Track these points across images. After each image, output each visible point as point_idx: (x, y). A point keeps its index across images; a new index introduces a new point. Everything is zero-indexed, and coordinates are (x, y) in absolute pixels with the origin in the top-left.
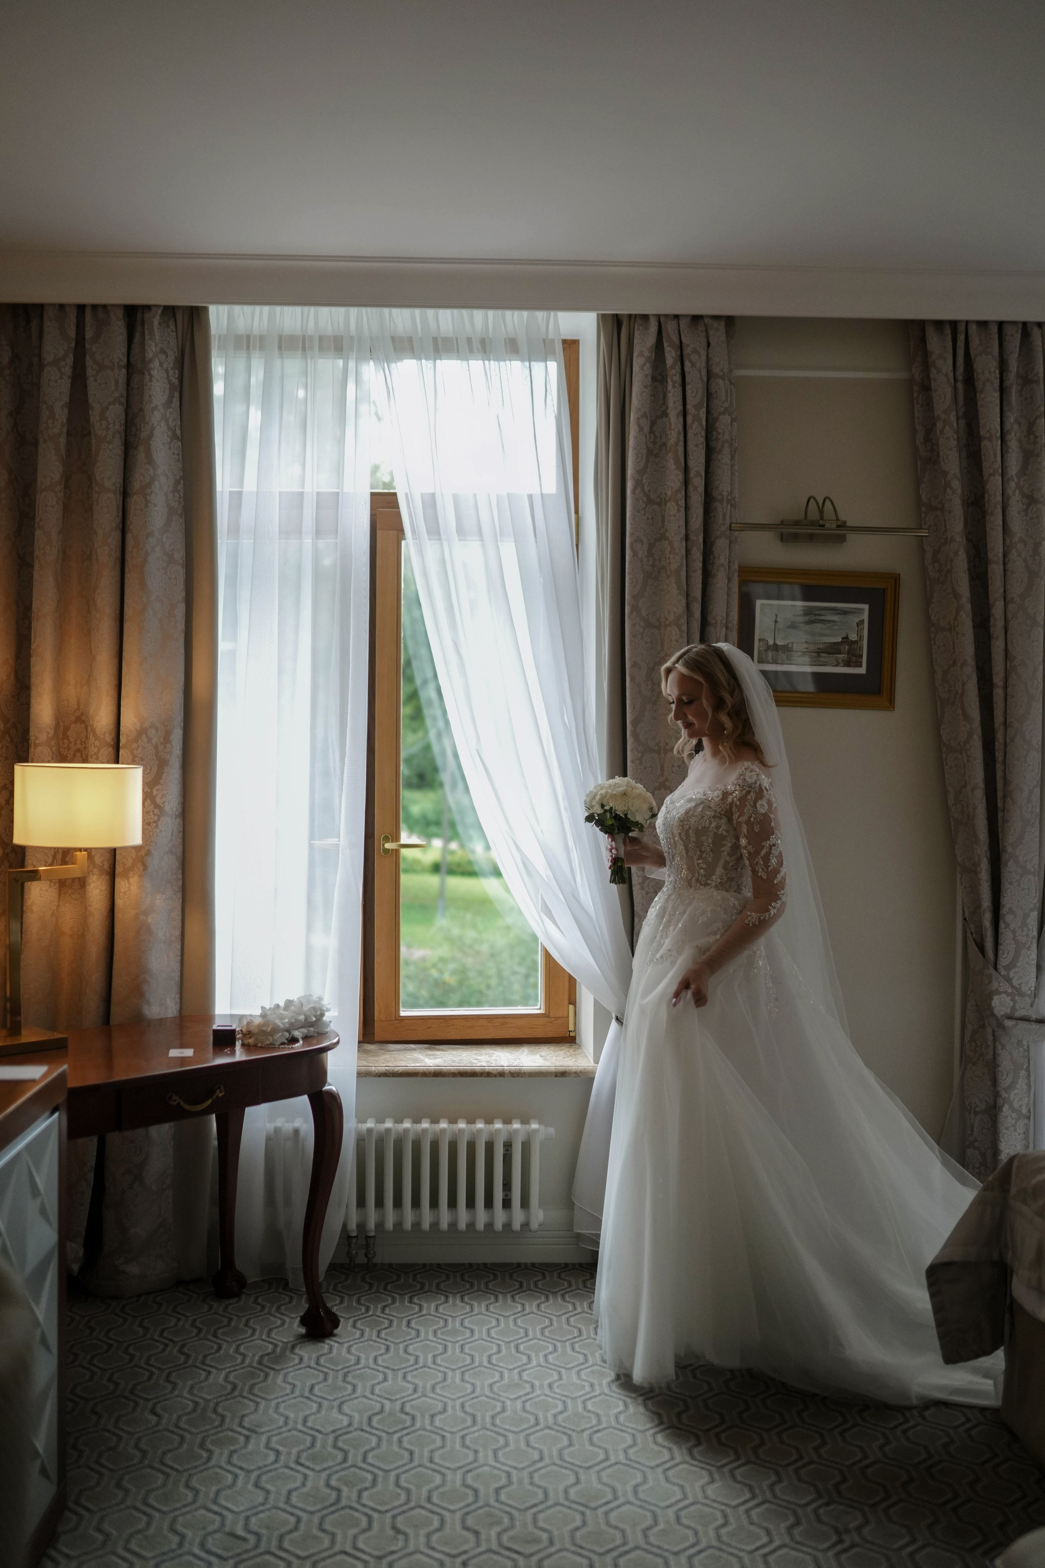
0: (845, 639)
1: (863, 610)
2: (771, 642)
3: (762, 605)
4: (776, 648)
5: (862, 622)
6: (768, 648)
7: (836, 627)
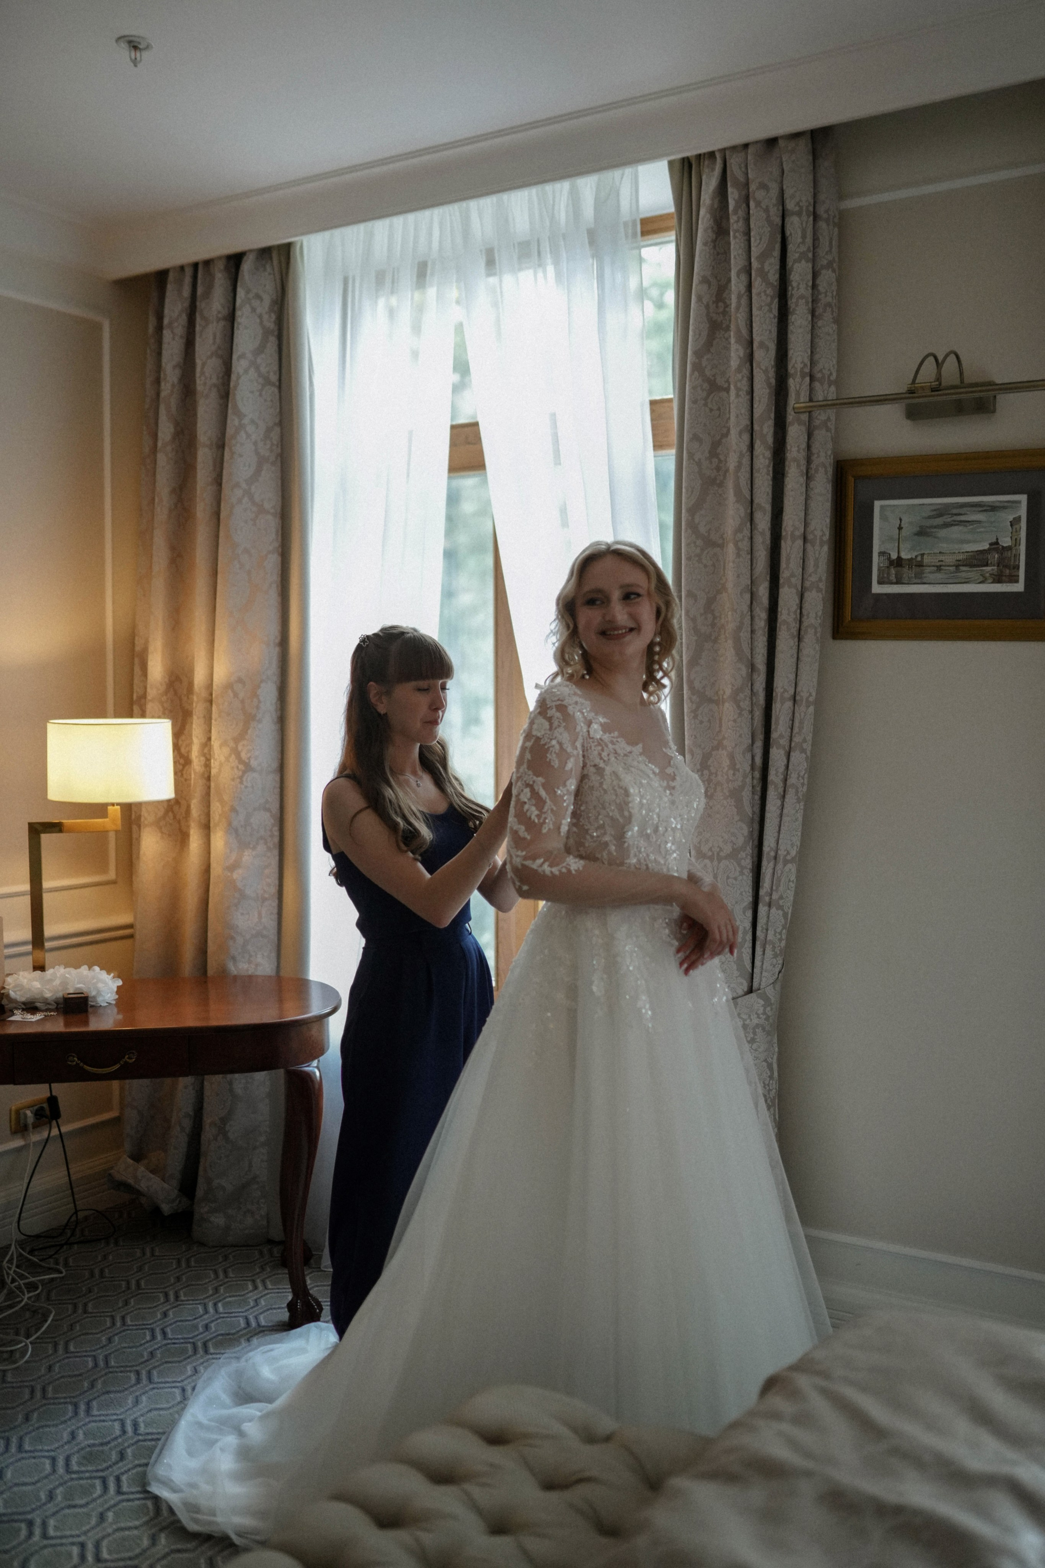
0: (995, 545)
1: (1019, 502)
2: (894, 556)
3: (882, 507)
4: (899, 563)
5: (1018, 520)
6: (891, 563)
7: (982, 530)
